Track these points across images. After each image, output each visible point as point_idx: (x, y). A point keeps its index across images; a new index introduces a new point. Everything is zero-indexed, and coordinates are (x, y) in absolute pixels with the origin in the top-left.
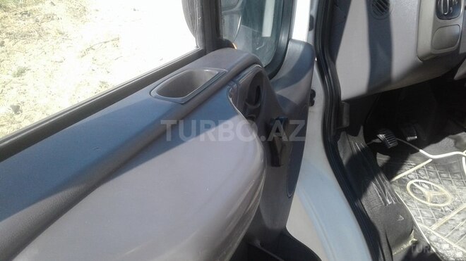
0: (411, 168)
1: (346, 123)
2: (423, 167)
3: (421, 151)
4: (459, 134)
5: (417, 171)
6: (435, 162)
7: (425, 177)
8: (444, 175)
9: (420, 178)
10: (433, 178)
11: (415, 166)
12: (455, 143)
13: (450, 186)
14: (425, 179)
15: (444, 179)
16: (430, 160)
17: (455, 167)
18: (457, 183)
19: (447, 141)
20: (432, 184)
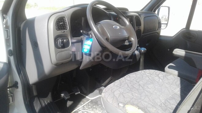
0: (81, 105)
1: (35, 93)
2: (86, 104)
3: (87, 97)
4: (101, 88)
5: (83, 107)
6: (92, 101)
7: (87, 109)
8: (94, 106)
9: (84, 109)
10: (90, 108)
11: (83, 104)
12: (99, 92)
13: (96, 111)
14: (86, 110)
15: (94, 108)
16: (90, 100)
17: (99, 102)
18: (99, 109)
19: (97, 91)
20: (88, 111)
